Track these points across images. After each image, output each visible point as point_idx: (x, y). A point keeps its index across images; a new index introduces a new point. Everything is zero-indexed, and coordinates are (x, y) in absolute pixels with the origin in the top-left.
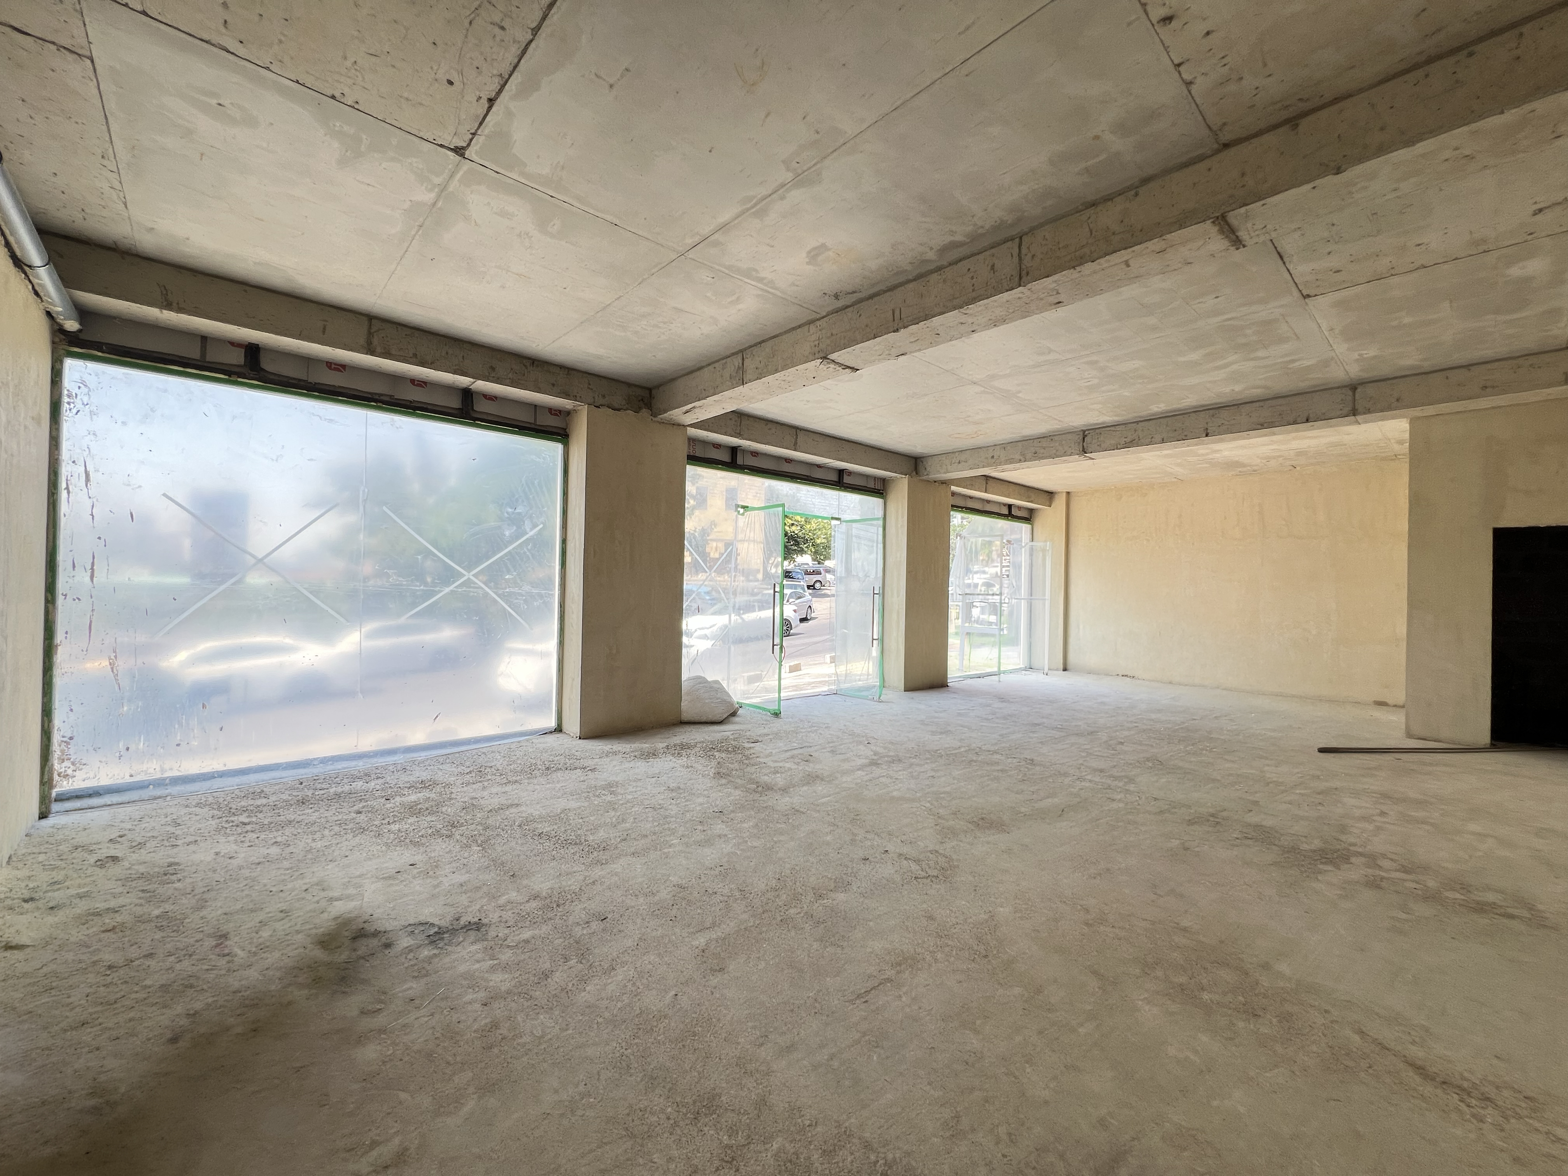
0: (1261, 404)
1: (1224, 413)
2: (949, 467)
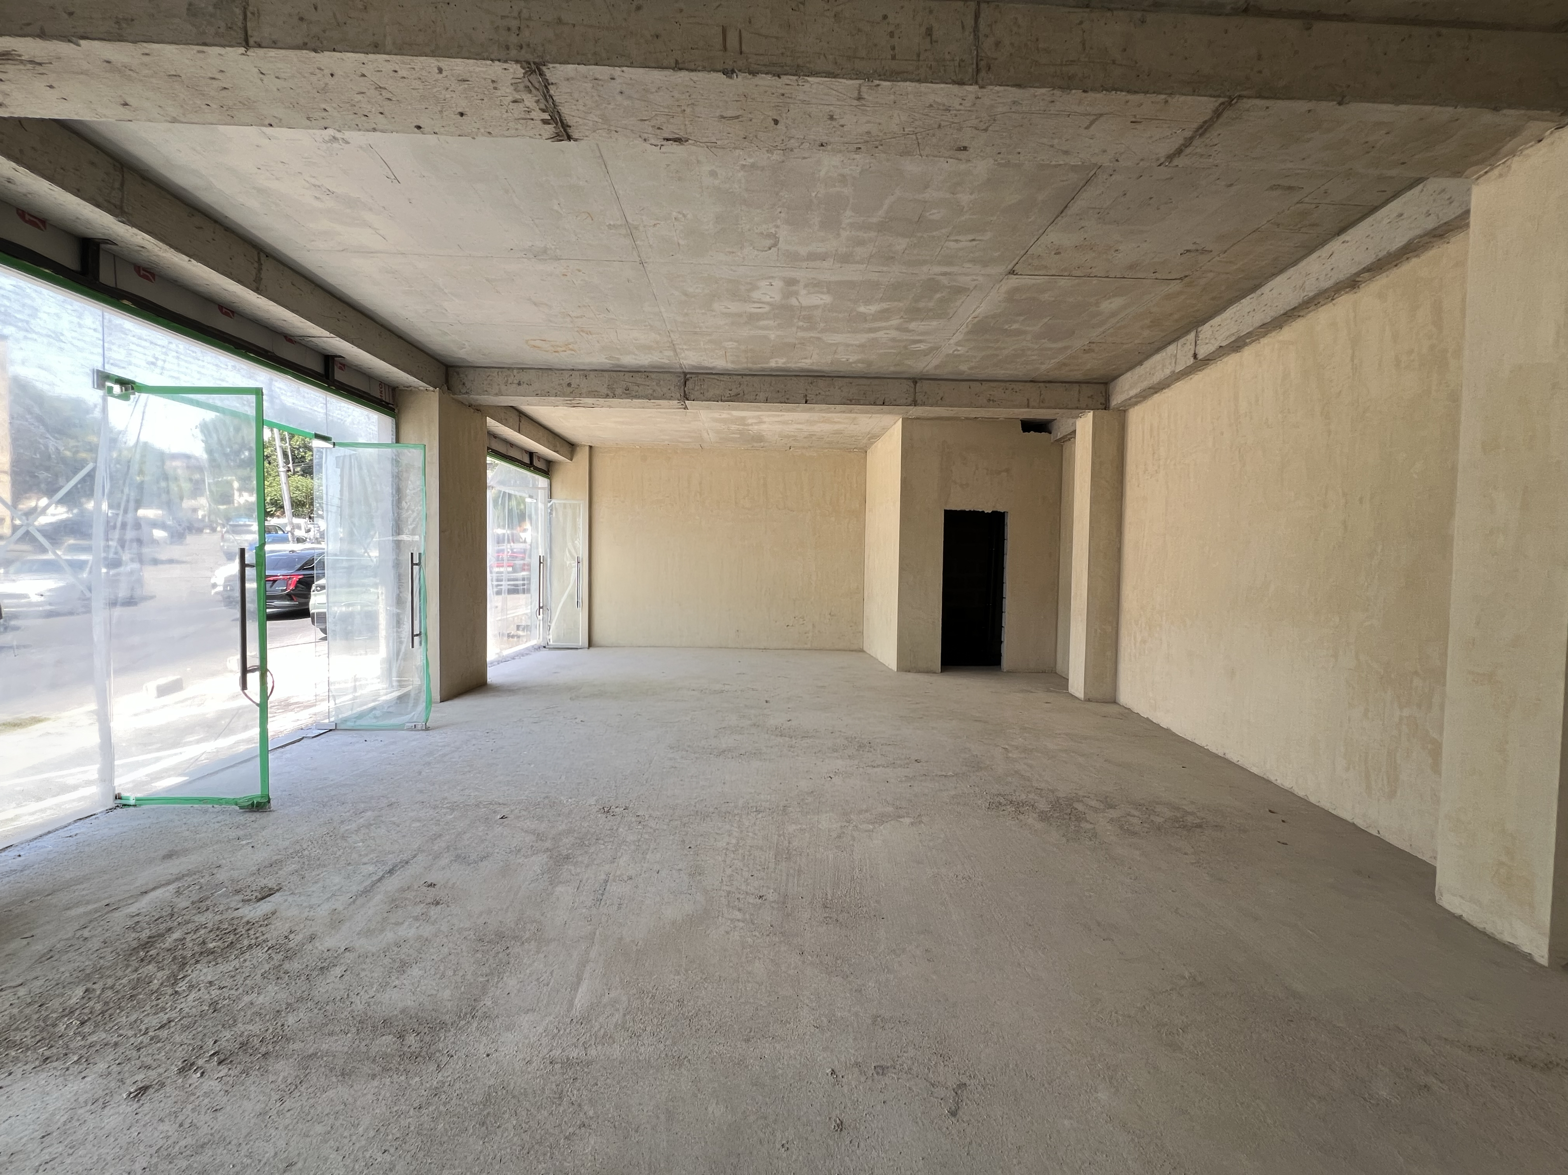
0: (851, 380)
1: (821, 383)
2: (503, 387)
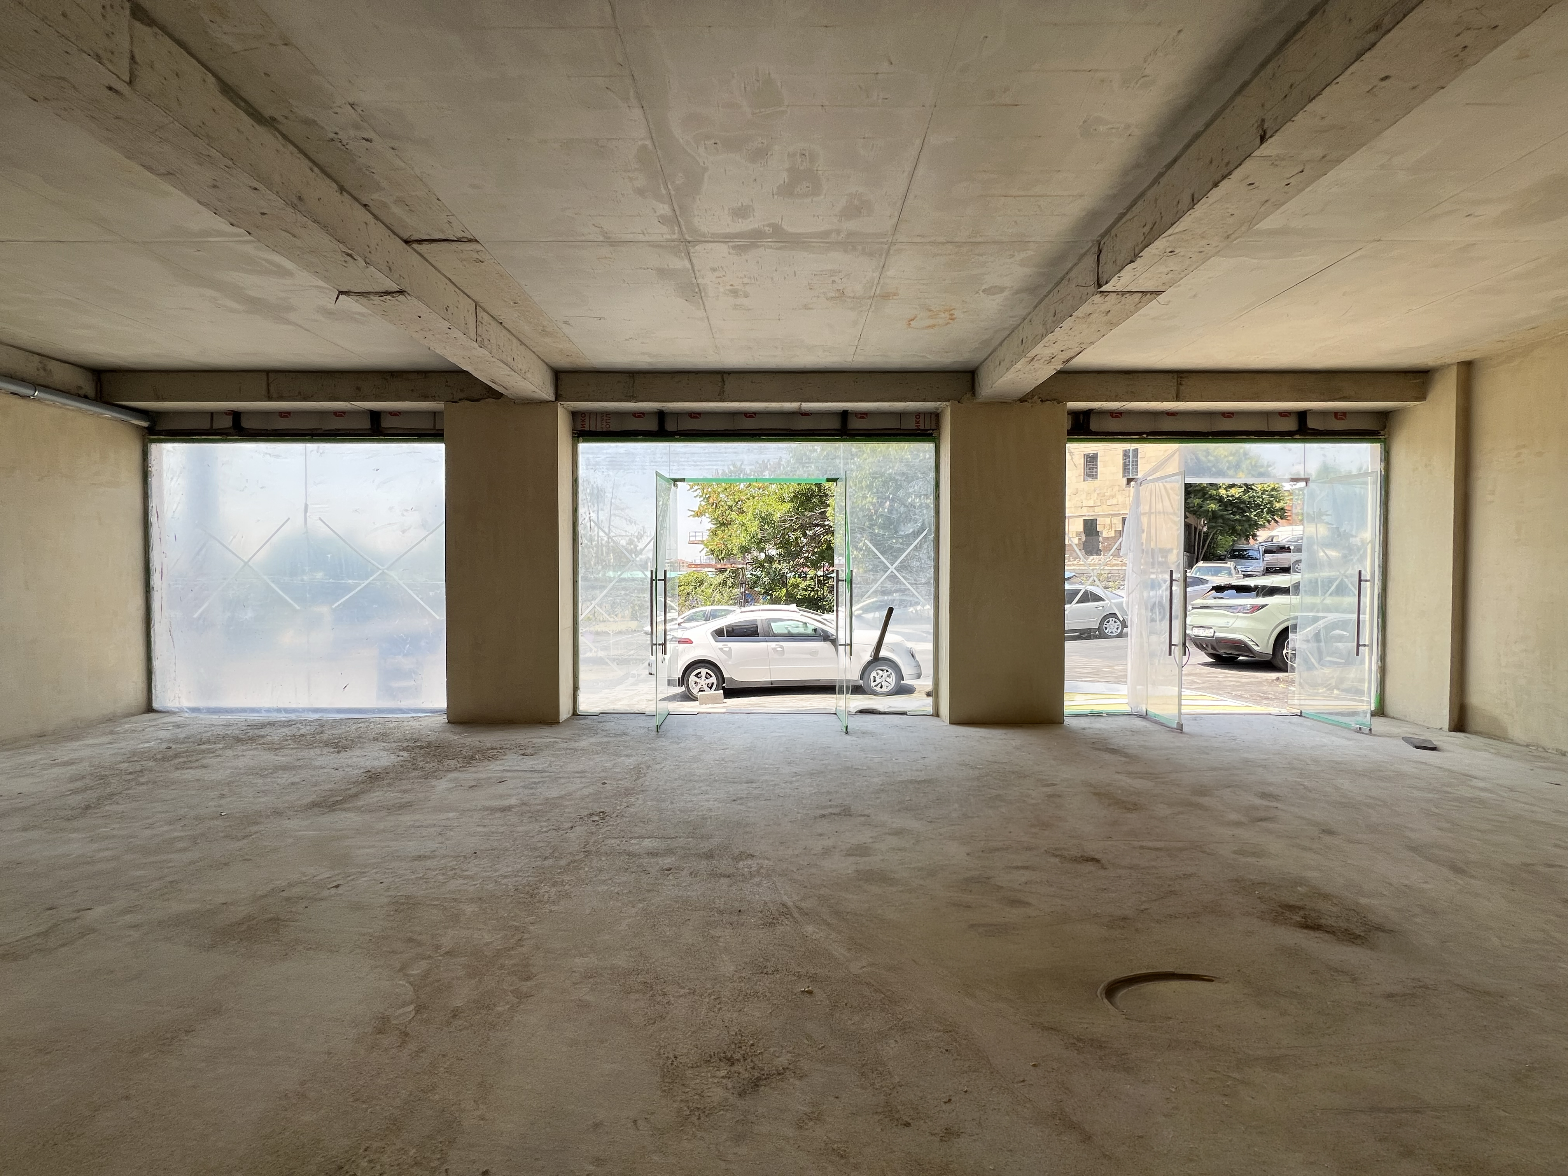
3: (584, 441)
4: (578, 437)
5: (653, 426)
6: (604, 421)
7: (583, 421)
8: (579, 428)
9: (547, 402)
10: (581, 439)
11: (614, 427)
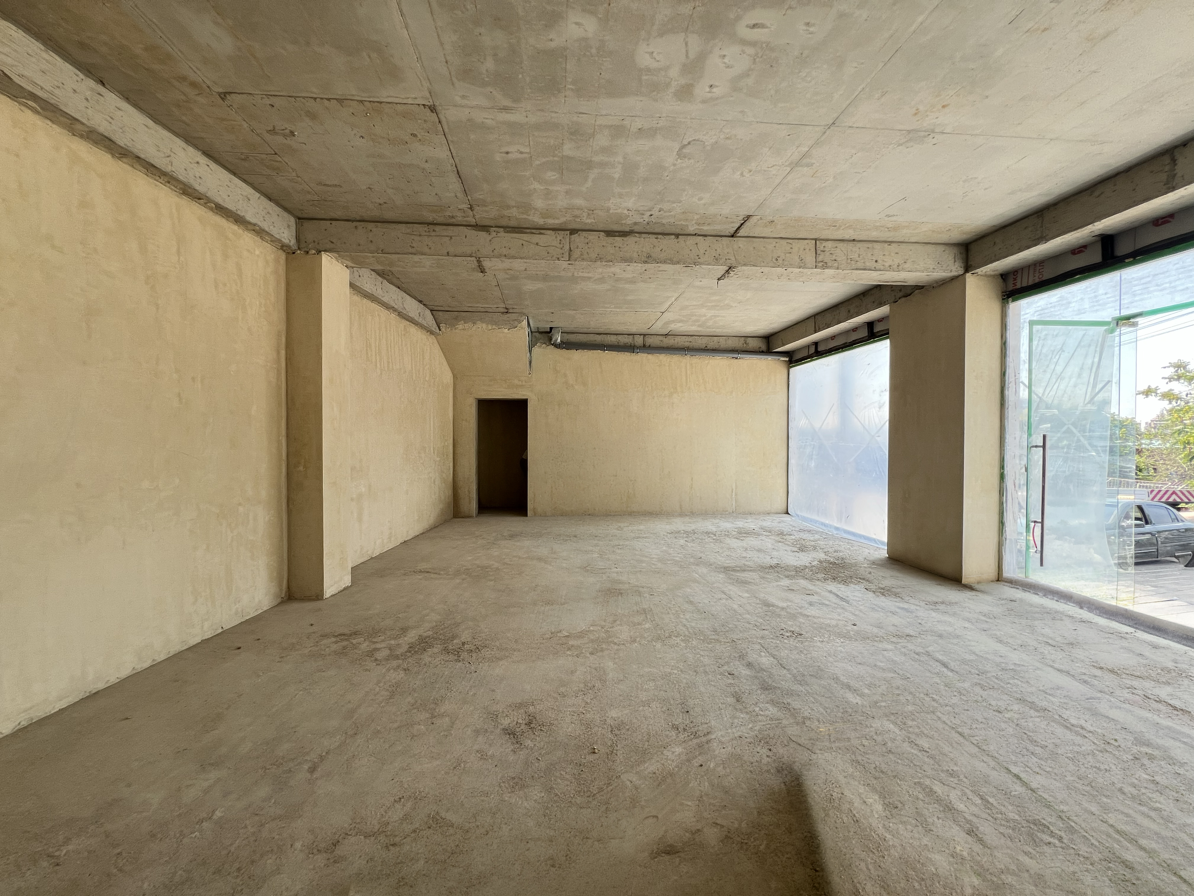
3: (1013, 301)
4: (1008, 297)
5: (1097, 258)
6: (1037, 272)
7: (1015, 279)
8: (1011, 287)
9: (953, 279)
10: (1010, 299)
11: (1048, 275)
